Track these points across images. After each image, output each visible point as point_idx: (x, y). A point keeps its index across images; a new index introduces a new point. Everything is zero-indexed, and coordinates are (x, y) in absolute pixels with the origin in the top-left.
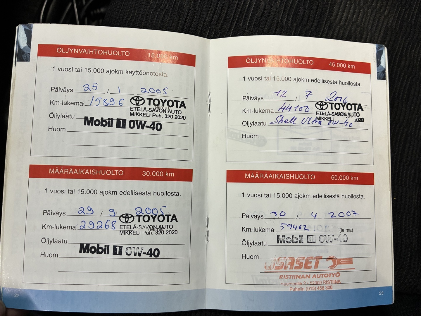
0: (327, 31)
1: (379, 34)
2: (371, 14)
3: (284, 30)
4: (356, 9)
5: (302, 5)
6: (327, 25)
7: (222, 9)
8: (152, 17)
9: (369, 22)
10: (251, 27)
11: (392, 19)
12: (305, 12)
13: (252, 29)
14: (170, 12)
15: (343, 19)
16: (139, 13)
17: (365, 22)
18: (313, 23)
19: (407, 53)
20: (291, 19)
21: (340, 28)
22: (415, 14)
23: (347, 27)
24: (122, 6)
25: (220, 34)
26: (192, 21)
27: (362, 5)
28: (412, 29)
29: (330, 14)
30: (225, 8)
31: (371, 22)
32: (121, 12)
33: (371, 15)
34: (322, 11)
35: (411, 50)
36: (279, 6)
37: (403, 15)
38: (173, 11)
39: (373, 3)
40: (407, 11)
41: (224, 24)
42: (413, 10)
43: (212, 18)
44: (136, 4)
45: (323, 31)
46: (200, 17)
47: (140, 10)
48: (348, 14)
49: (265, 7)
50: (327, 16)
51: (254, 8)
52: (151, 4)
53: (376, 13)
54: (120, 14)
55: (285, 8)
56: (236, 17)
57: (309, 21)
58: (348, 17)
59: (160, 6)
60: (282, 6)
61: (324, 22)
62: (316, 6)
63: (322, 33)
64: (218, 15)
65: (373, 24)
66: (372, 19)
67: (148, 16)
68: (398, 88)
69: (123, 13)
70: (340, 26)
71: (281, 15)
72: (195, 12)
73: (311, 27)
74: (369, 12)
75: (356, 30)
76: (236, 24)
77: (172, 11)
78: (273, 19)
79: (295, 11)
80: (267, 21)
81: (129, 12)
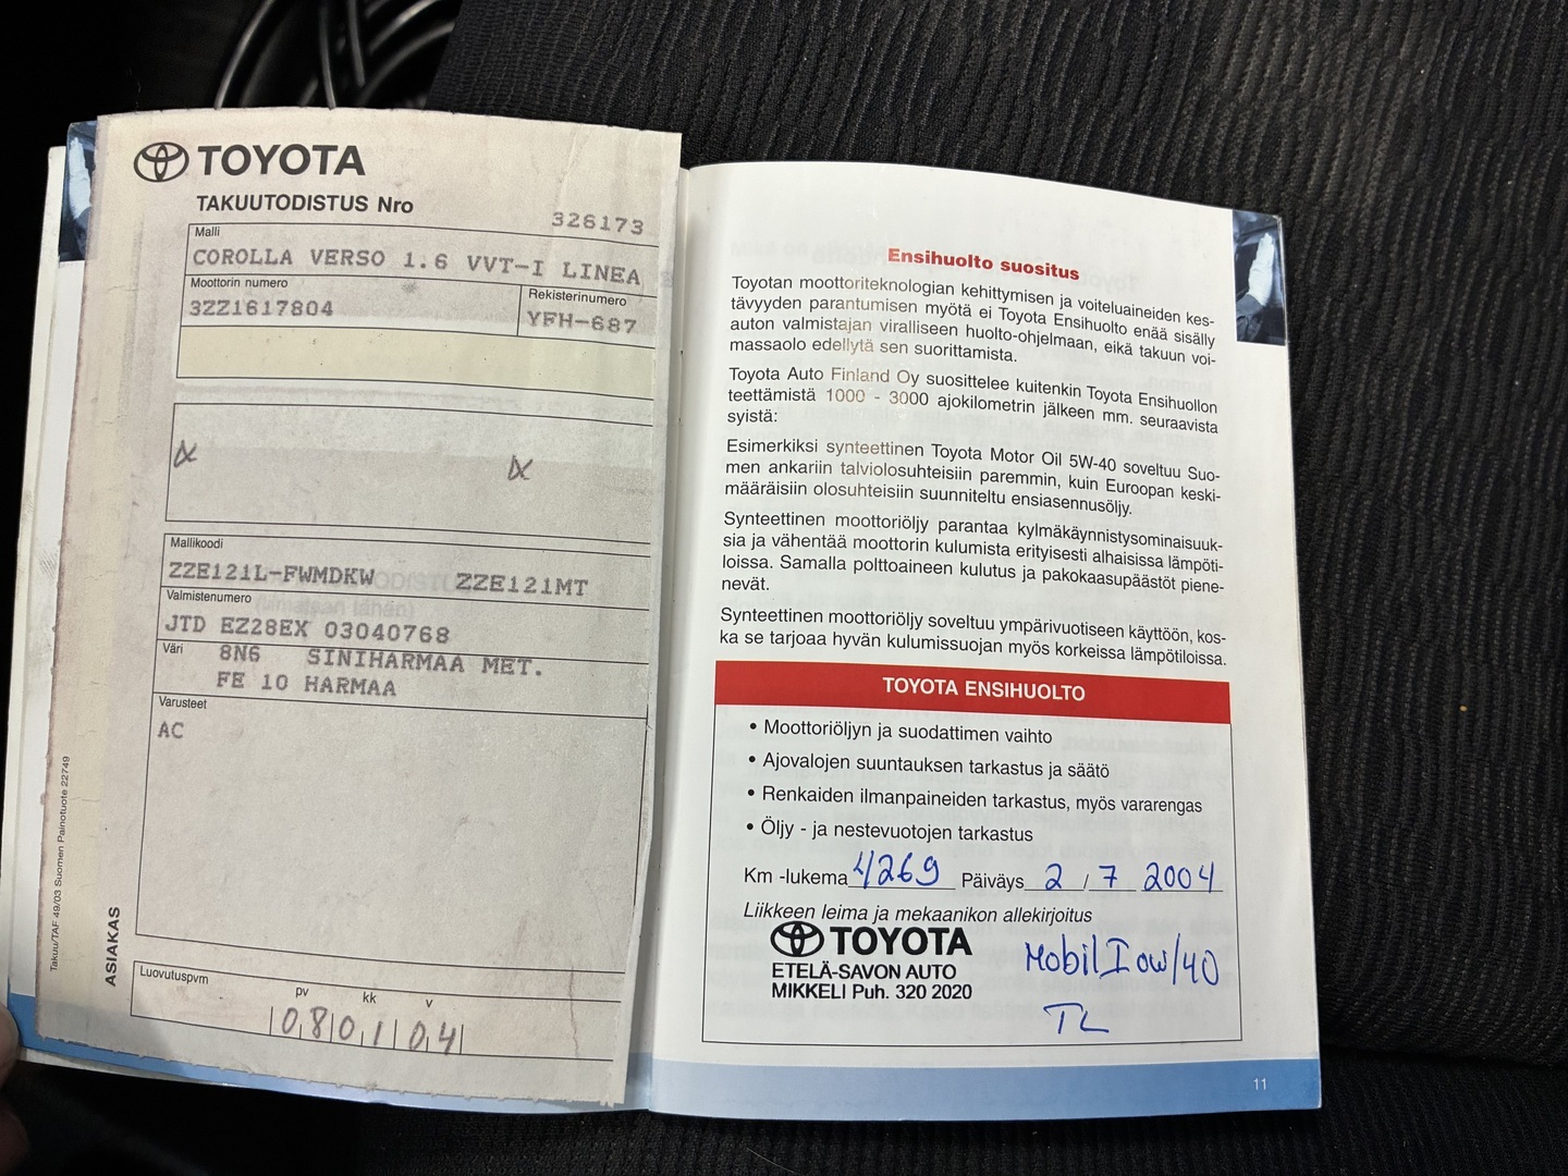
0: (1193, 122)
1: (1381, 128)
2: (1349, 59)
3: (1038, 121)
4: (1293, 43)
5: (1097, 35)
6: (1191, 102)
7: (819, 58)
8: (580, 93)
9: (1341, 86)
10: (922, 118)
11: (1427, 74)
12: (1109, 59)
13: (923, 122)
14: (643, 74)
15: (1247, 79)
16: (538, 85)
17: (1328, 85)
18: (1139, 95)
19: (1489, 190)
20: (1060, 85)
21: (1236, 109)
22: (1512, 55)
23: (1262, 105)
24: (479, 63)
25: (815, 142)
26: (717, 103)
27: (1313, 28)
28: (1501, 108)
29: (1200, 64)
30: (829, 55)
31: (1349, 85)
32: (477, 84)
33: (1347, 64)
34: (1172, 53)
35: (1502, 182)
36: (1019, 40)
37: (1468, 58)
38: (653, 72)
39: (1353, 22)
40: (1480, 45)
41: (827, 109)
42: (1502, 41)
43: (787, 91)
44: (526, 53)
45: (1175, 123)
46: (743, 88)
47: (542, 74)
48: (1265, 61)
49: (969, 48)
50: (1190, 71)
51: (928, 53)
52: (578, 54)
53: (1365, 55)
54: (474, 89)
55: (1037, 49)
56: (869, 85)
57: (1124, 90)
58: (1264, 71)
59: (611, 56)
60: (1027, 42)
61: (1181, 91)
62: (1147, 38)
63: (1174, 128)
64: (808, 80)
65: (1355, 94)
66: (1353, 77)
67: (566, 93)
68: (1460, 316)
69: (485, 87)
70: (1238, 104)
71: (1026, 72)
72: (726, 74)
73: (1135, 110)
74: (1340, 53)
75: (1294, 116)
76: (869, 108)
77: (650, 69)
78: (999, 85)
79: (1072, 58)
80: (976, 94)
81: (503, 81)
